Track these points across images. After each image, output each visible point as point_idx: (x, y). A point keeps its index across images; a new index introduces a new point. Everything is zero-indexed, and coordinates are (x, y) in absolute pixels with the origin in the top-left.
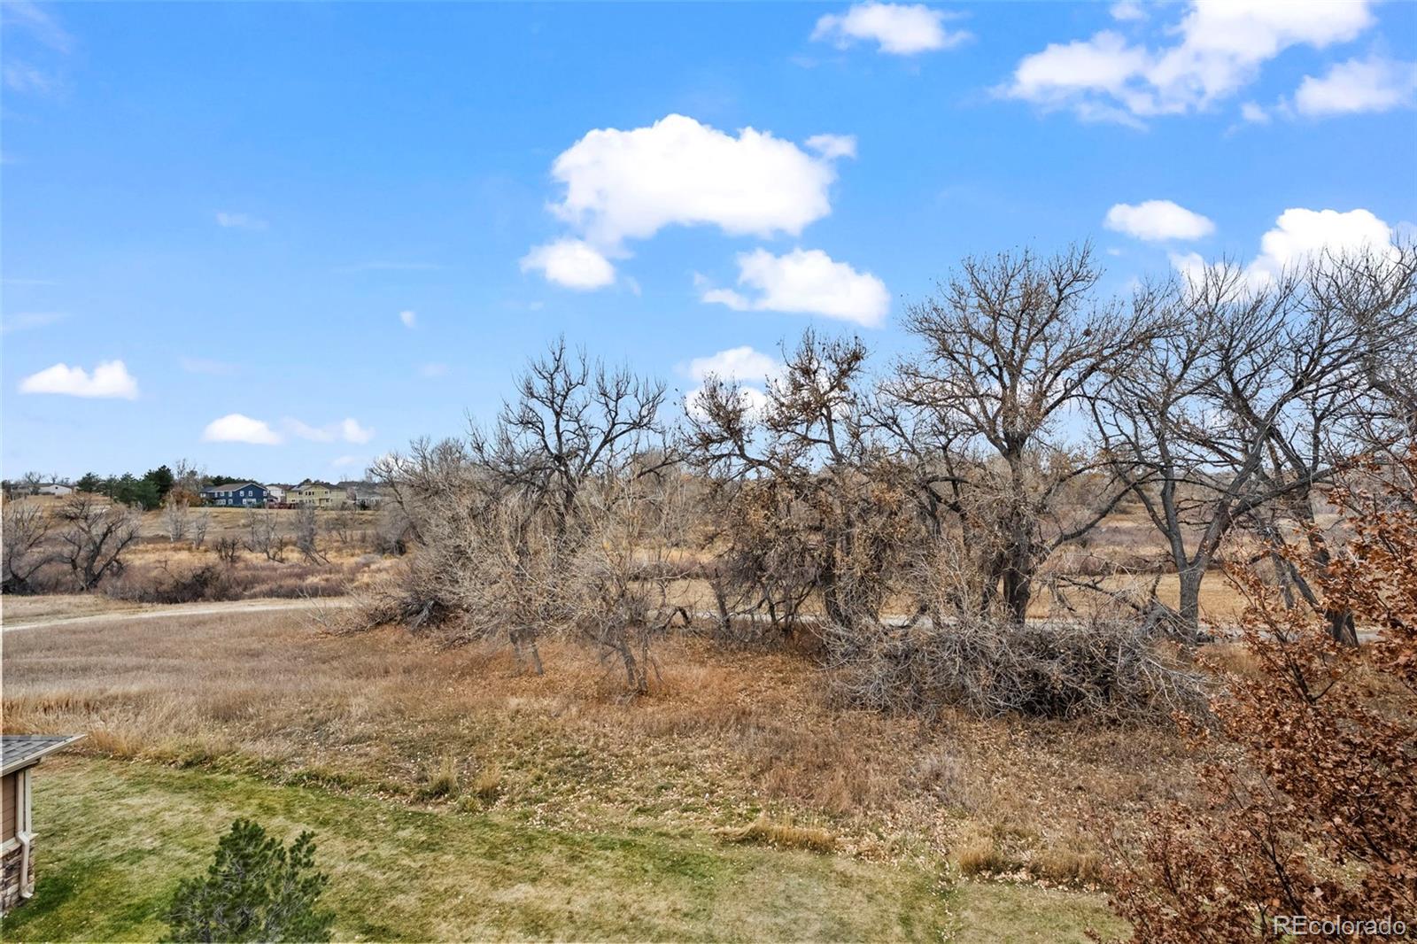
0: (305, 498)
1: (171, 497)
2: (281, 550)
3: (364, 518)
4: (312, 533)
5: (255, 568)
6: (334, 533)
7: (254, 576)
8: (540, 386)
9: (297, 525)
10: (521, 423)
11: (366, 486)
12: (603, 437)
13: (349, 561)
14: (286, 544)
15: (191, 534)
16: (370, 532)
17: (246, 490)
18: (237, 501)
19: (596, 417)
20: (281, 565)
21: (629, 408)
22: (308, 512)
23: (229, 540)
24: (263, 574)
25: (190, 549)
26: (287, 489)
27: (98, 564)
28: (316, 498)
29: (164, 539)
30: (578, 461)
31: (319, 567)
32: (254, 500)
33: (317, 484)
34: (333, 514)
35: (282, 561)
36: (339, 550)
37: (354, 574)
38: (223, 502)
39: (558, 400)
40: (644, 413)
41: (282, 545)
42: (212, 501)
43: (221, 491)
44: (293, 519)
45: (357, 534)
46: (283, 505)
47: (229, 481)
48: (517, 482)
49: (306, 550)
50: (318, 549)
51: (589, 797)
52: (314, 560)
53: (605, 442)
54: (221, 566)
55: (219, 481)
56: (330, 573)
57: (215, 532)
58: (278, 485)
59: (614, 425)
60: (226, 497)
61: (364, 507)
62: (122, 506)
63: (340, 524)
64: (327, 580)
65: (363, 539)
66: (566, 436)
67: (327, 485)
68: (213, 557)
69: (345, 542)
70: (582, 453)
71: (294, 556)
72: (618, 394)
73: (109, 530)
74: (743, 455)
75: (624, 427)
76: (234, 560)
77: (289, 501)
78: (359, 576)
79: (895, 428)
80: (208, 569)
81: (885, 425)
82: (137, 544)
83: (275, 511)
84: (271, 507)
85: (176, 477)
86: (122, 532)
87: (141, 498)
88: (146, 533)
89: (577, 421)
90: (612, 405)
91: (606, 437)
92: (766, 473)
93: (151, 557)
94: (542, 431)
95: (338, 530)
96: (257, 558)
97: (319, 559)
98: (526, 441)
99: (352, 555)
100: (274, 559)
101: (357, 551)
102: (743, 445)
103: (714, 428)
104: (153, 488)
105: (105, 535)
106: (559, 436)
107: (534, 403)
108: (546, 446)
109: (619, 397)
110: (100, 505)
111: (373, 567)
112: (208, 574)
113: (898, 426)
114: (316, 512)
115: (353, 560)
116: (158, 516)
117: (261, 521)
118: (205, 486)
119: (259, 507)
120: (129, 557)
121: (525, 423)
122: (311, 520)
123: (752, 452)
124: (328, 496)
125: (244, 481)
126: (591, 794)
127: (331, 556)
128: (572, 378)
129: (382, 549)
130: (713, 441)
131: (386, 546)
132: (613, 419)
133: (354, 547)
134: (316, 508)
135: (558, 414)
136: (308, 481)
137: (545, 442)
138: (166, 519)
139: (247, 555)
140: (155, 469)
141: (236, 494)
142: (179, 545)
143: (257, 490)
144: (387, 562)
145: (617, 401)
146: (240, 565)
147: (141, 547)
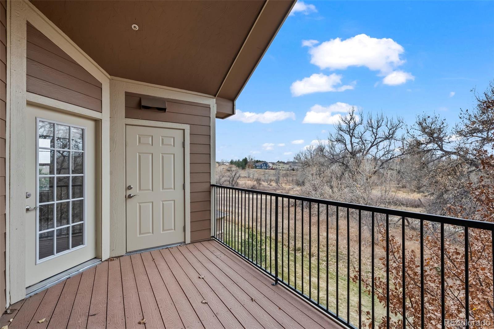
0: (277, 167)
1: (247, 166)
2: (271, 182)
3: (294, 173)
4: (279, 177)
5: (265, 187)
6: (285, 178)
7: (264, 189)
8: (344, 126)
9: (274, 175)
10: (336, 141)
11: (294, 163)
12: (371, 144)
13: (288, 187)
14: (272, 181)
15: (251, 176)
16: (294, 178)
17: (263, 164)
18: (261, 168)
19: (368, 137)
20: (271, 186)
21: (383, 131)
22: (278, 171)
23: (259, 178)
24: (266, 188)
25: (251, 180)
26: (273, 164)
27: (234, 183)
28: (280, 167)
29: (246, 177)
30: (361, 154)
31: (280, 188)
32: (265, 167)
33: (281, 162)
34: (284, 172)
35: (271, 185)
36: (286, 183)
37: (289, 191)
38: (258, 167)
39: (351, 131)
40: (391, 132)
41: (271, 181)
42: (256, 167)
43: (257, 164)
44: (274, 173)
45: (291, 179)
46: (272, 169)
47: (260, 161)
48: (336, 162)
49: (277, 183)
50: (280, 183)
52: (279, 186)
53: (372, 146)
54: (257, 185)
55: (257, 162)
56: (283, 190)
57: (256, 176)
58: (271, 163)
59: (376, 139)
60: (259, 166)
61: (293, 170)
62: (238, 168)
63: (286, 175)
64: (281, 192)
65: (292, 181)
66: (355, 144)
67: (284, 163)
68: (255, 183)
69: (287, 181)
70: (362, 151)
71: (274, 184)
72: (378, 126)
73: (235, 174)
74: (442, 149)
75: (381, 139)
76: (260, 184)
77: (274, 168)
78: (290, 192)
80: (254, 186)
82: (240, 178)
83: (270, 170)
84: (269, 169)
85: (248, 160)
86: (238, 175)
87: (242, 166)
88: (242, 175)
89: (361, 138)
90: (375, 131)
91: (372, 144)
92: (454, 157)
93: (244, 182)
94: (345, 143)
95: (286, 177)
96: (265, 184)
97: (280, 186)
98: (339, 147)
99: (289, 185)
100: (269, 185)
101: (291, 184)
102: (442, 145)
104: (244, 163)
105: (235, 175)
106: (352, 144)
107: (341, 132)
108: (347, 149)
109: (378, 127)
110: (234, 168)
111: (294, 189)
114: (280, 171)
115: (290, 187)
116: (245, 171)
117: (267, 173)
118: (254, 163)
119: (266, 169)
120: (239, 181)
121: (338, 140)
122: (279, 174)
124: (284, 166)
125: (263, 161)
127: (283, 185)
128: (356, 122)
129: (298, 184)
130: (422, 144)
131: (299, 183)
132: (375, 137)
133: (290, 183)
134: (280, 170)
135: (351, 137)
136: (279, 161)
137: (346, 147)
138: (246, 172)
139: (263, 183)
140: (244, 158)
141: (261, 165)
142: (249, 179)
143: (266, 164)
144: (298, 188)
145: (377, 129)
146: (261, 186)
147: (241, 179)
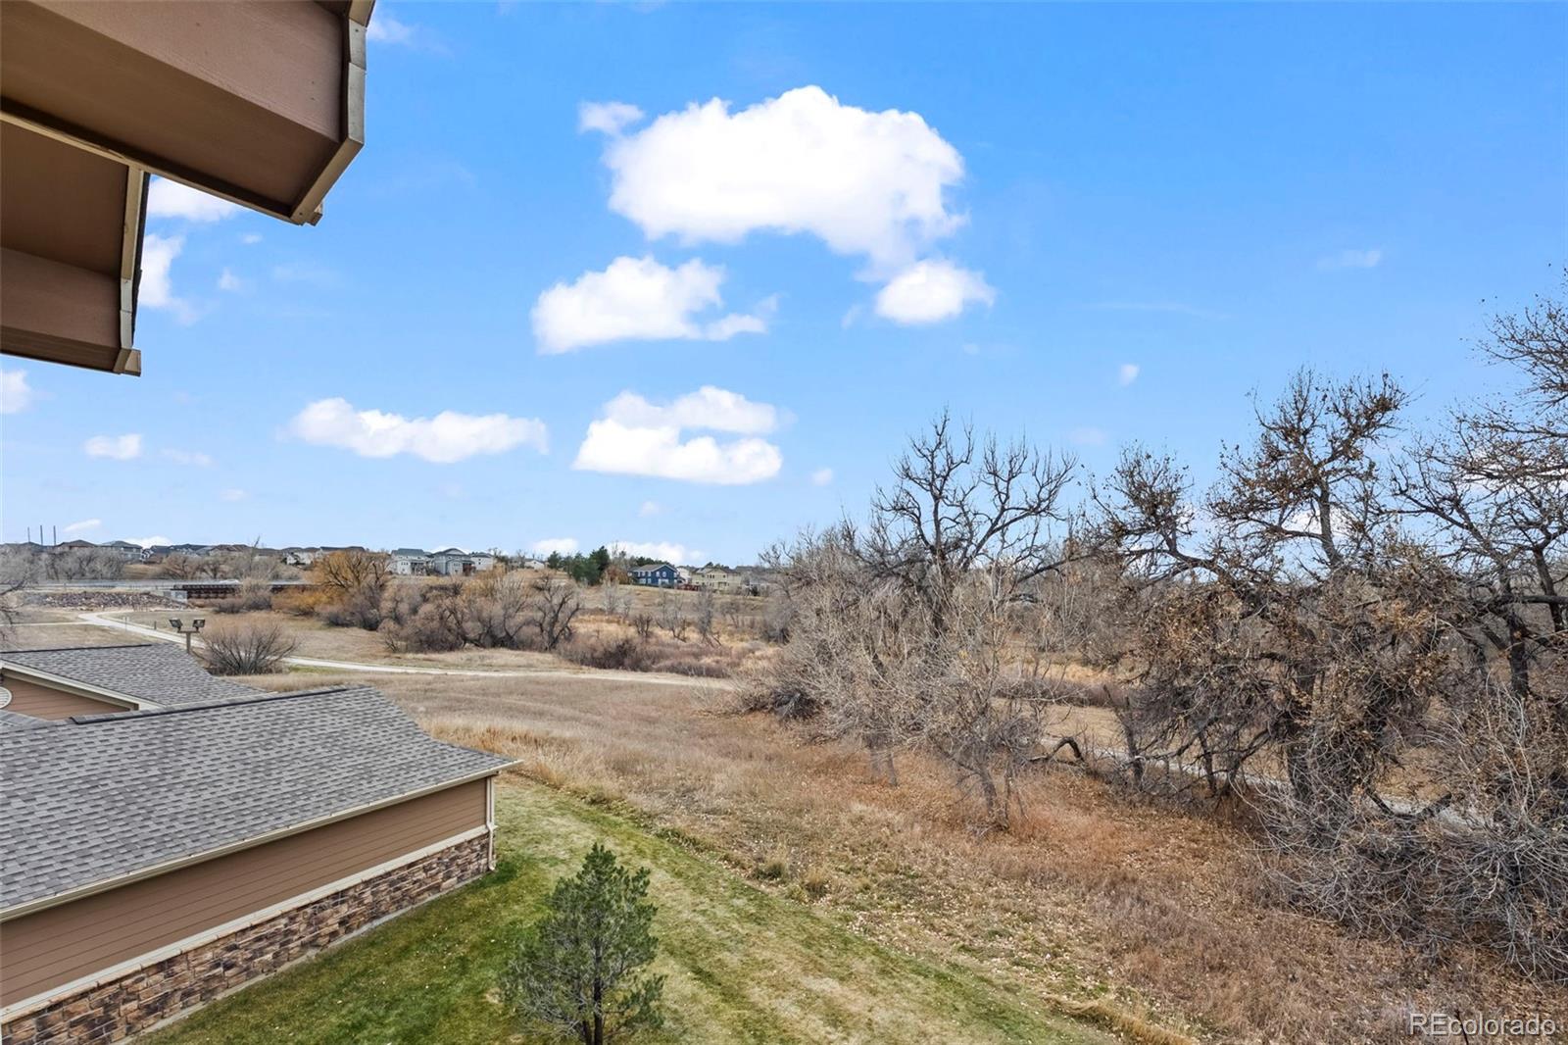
0: (706, 581)
1: (606, 575)
2: (684, 629)
3: (755, 603)
4: (709, 616)
5: (663, 645)
6: (728, 617)
7: (660, 651)
8: (919, 467)
9: (696, 607)
10: (894, 508)
11: (758, 571)
12: (989, 524)
13: (737, 646)
14: (689, 624)
15: (620, 609)
16: (758, 618)
17: (661, 570)
18: (654, 583)
19: (984, 503)
20: (683, 643)
21: (1023, 490)
22: (707, 594)
23: (645, 616)
24: (669, 650)
25: (618, 622)
26: (693, 571)
27: (557, 629)
28: (715, 581)
29: (601, 611)
30: (960, 553)
31: (712, 649)
32: (667, 581)
33: (717, 568)
34: (728, 598)
35: (684, 640)
36: (731, 634)
37: (740, 659)
38: (643, 581)
39: (938, 483)
40: (1044, 495)
41: (685, 624)
42: (636, 580)
43: (641, 571)
44: (696, 601)
45: (748, 619)
46: (689, 587)
47: (650, 562)
48: (889, 575)
49: (703, 631)
50: (714, 631)
51: (914, 919)
52: (710, 642)
53: (991, 532)
54: (637, 640)
55: (641, 562)
56: (721, 655)
57: (637, 608)
58: (687, 568)
59: (1003, 510)
60: (646, 577)
61: (755, 592)
62: (573, 581)
63: (733, 608)
64: (717, 662)
65: (752, 626)
66: (945, 524)
67: (726, 569)
68: (632, 631)
69: (737, 627)
70: (965, 544)
71: (693, 635)
72: (1011, 471)
73: (564, 602)
74: (1174, 552)
75: (1019, 513)
76: (648, 635)
77: (694, 583)
78: (744, 661)
79: (1455, 515)
80: (627, 641)
81: (1437, 511)
82: (583, 614)
83: (683, 592)
84: (679, 588)
85: (611, 557)
86: (572, 603)
87: (588, 574)
88: (589, 605)
89: (962, 506)
90: (1002, 486)
91: (994, 525)
92: (1205, 576)
93: (592, 627)
94: (918, 518)
95: (732, 614)
96: (664, 635)
97: (714, 642)
98: (900, 530)
99: (742, 640)
100: (678, 637)
101: (746, 637)
102: (1175, 538)
103: (1132, 515)
104: (595, 566)
105: (561, 605)
106: (937, 523)
107: (909, 485)
108: (923, 536)
109: (1012, 475)
110: (561, 580)
111: (758, 653)
112: (626, 646)
113: (1461, 511)
114: (715, 595)
115: (745, 644)
116: (598, 591)
117: (671, 601)
118: (632, 566)
119: (670, 587)
120: (577, 624)
121: (900, 509)
122: (710, 603)
123: (1188, 548)
124: (725, 580)
125: (660, 563)
126: (917, 917)
127: (723, 639)
128: (954, 455)
129: (768, 637)
130: (1128, 533)
131: (772, 634)
132: (1003, 503)
133: (744, 632)
134: (715, 591)
135: (936, 498)
136: (710, 564)
137: (921, 531)
138: (603, 594)
139: (658, 631)
140: (597, 549)
141: (654, 573)
142: (611, 618)
143: (668, 570)
144: (770, 650)
145: (1008, 481)
146: (652, 640)
147: (586, 617)
